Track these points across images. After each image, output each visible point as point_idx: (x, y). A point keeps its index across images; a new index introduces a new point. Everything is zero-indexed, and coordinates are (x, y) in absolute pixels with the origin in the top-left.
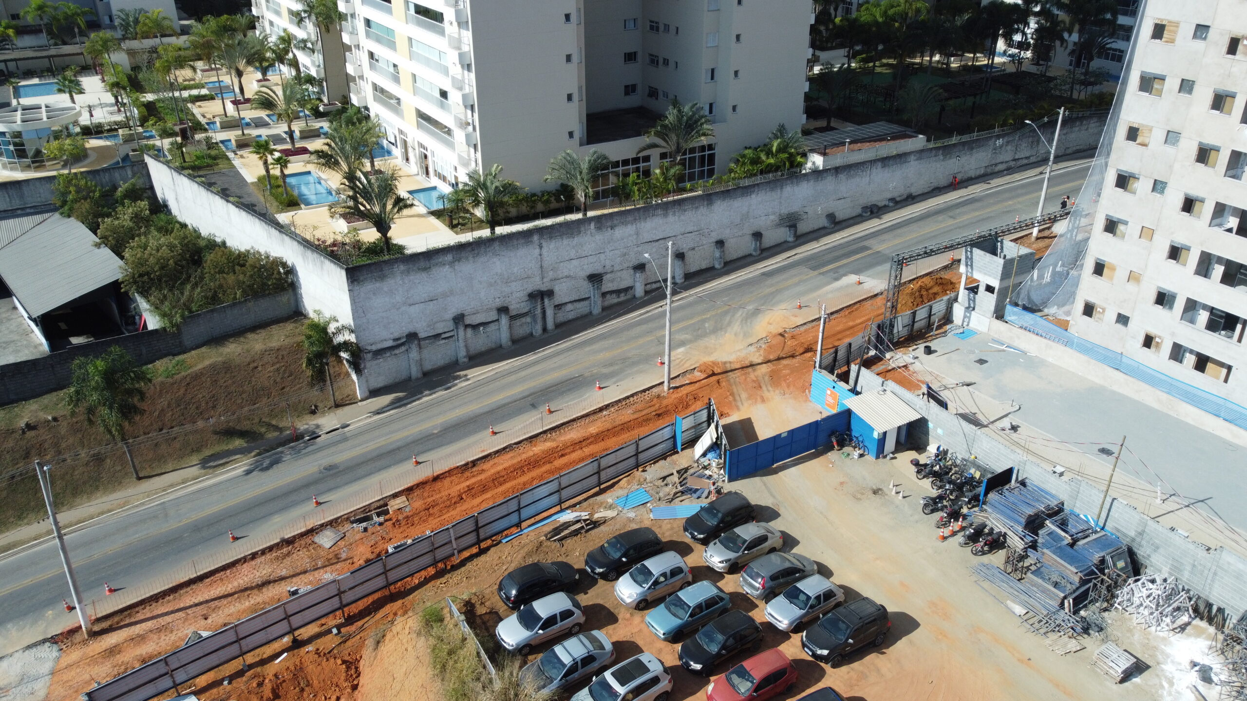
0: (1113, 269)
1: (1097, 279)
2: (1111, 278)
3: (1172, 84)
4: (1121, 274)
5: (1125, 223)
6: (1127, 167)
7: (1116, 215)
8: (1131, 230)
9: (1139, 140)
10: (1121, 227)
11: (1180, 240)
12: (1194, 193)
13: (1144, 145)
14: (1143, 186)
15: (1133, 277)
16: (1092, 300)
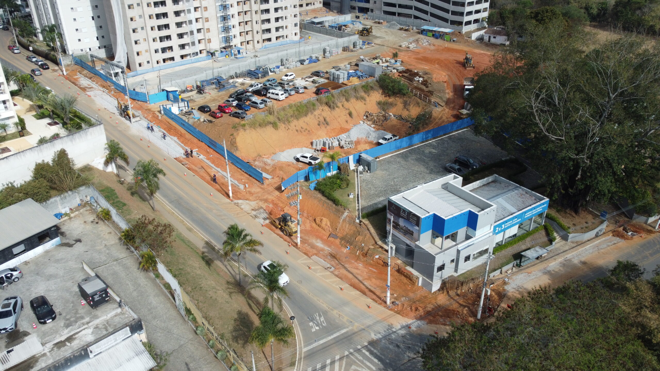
0: (141, 52)
1: (139, 57)
2: (142, 54)
3: (135, 5)
4: (143, 52)
5: (139, 40)
6: (134, 27)
7: (136, 39)
8: (142, 41)
9: (134, 20)
10: (138, 42)
11: (154, 37)
12: (152, 26)
13: (135, 21)
14: (139, 30)
15: (146, 51)
16: (140, 62)
